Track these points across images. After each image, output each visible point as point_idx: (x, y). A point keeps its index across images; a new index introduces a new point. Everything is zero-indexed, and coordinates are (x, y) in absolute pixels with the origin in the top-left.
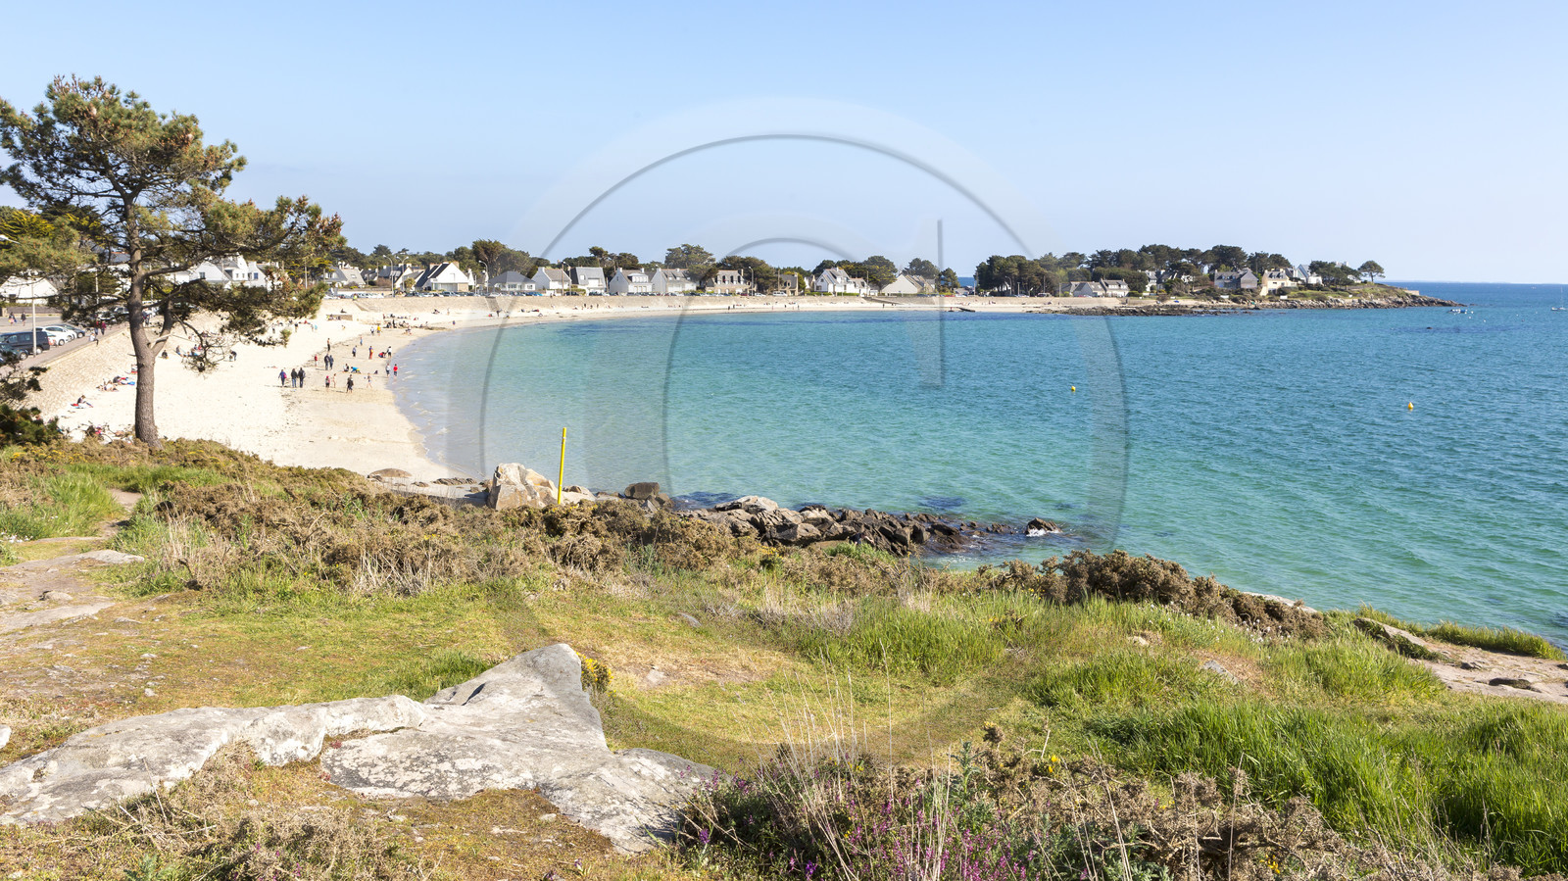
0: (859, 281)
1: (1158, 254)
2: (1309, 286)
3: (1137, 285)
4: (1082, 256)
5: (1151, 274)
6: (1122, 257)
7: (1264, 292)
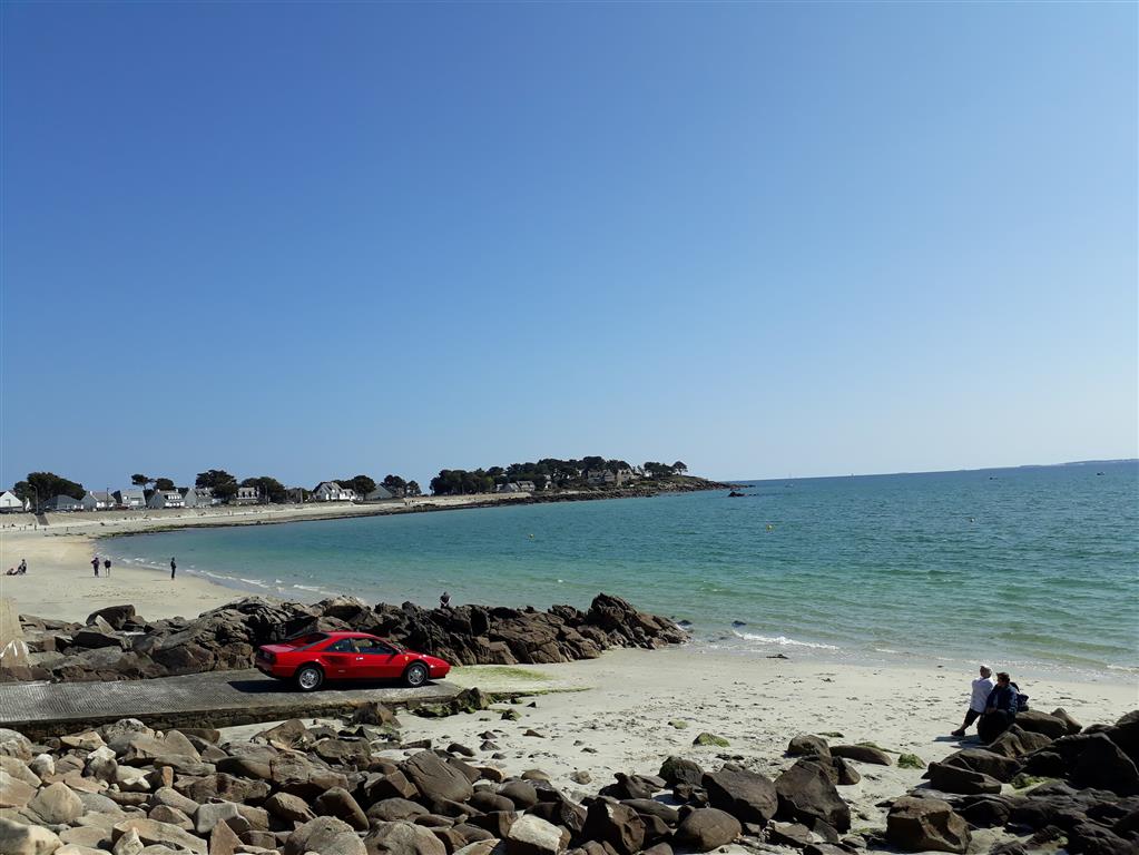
0: (348, 491)
1: (550, 464)
2: (646, 478)
3: (540, 484)
4: (502, 469)
5: (548, 477)
6: (528, 466)
7: (619, 484)
